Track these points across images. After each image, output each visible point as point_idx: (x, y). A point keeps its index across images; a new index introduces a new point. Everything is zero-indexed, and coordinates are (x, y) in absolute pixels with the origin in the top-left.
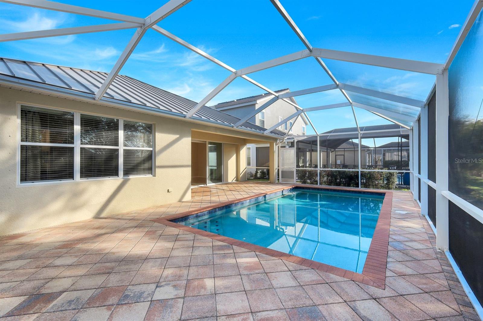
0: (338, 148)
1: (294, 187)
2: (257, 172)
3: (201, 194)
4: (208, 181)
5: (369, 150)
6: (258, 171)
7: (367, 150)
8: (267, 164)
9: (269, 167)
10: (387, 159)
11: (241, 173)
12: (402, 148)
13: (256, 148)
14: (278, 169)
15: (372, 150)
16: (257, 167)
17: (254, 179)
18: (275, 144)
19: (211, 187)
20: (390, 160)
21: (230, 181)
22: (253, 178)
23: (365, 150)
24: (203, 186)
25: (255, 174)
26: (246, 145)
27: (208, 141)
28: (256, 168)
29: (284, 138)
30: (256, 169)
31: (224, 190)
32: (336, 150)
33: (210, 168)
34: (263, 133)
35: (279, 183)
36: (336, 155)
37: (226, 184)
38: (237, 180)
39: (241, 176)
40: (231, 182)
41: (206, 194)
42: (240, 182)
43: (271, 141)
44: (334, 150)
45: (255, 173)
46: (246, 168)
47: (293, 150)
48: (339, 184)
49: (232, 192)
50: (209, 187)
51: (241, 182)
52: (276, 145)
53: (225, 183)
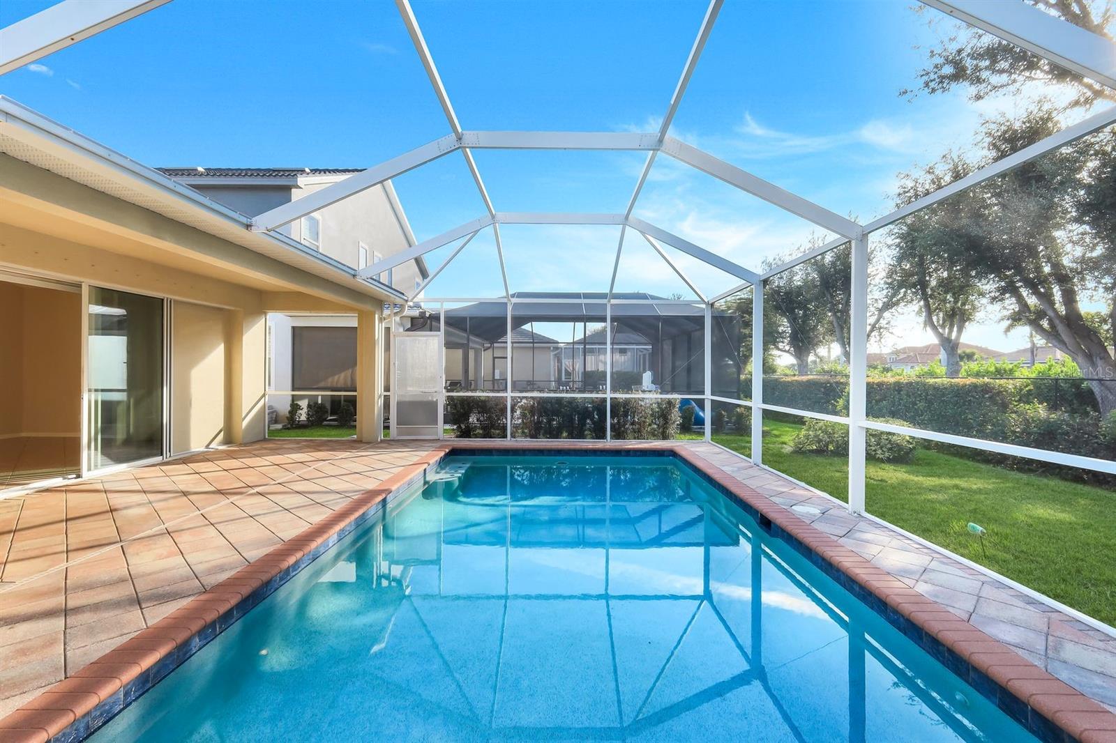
0: (500, 340)
1: (447, 451)
2: (295, 408)
3: (55, 540)
4: (90, 455)
5: (557, 348)
6: (300, 403)
7: (554, 348)
8: (330, 380)
9: (356, 391)
10: (589, 369)
11: (243, 416)
12: (614, 347)
13: (294, 328)
14: (387, 399)
15: (562, 348)
16: (293, 390)
17: (285, 428)
18: (377, 316)
19: (108, 486)
20: (593, 370)
21: (197, 446)
22: (279, 426)
23: (550, 348)
24: (57, 482)
25: (290, 412)
26: (265, 314)
27: (87, 283)
28: (293, 396)
29: (407, 301)
30: (290, 398)
31: (185, 494)
32: (495, 345)
33: (100, 396)
34: (354, 276)
35: (390, 443)
36: (494, 358)
37: (185, 461)
38: (228, 440)
39: (245, 423)
40: (203, 449)
41: (90, 537)
42: (240, 445)
43: (368, 307)
44: (489, 345)
45: (290, 408)
46: (264, 395)
47: (437, 338)
48: (554, 434)
49: (233, 498)
50: (100, 487)
51: (246, 444)
52: (381, 320)
53: (175, 455)
